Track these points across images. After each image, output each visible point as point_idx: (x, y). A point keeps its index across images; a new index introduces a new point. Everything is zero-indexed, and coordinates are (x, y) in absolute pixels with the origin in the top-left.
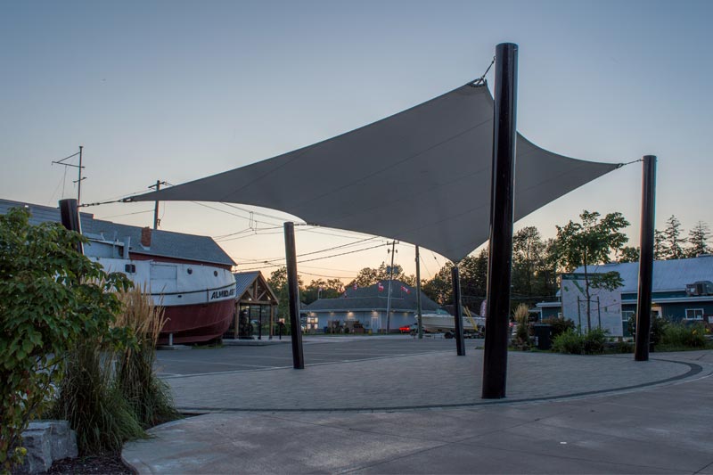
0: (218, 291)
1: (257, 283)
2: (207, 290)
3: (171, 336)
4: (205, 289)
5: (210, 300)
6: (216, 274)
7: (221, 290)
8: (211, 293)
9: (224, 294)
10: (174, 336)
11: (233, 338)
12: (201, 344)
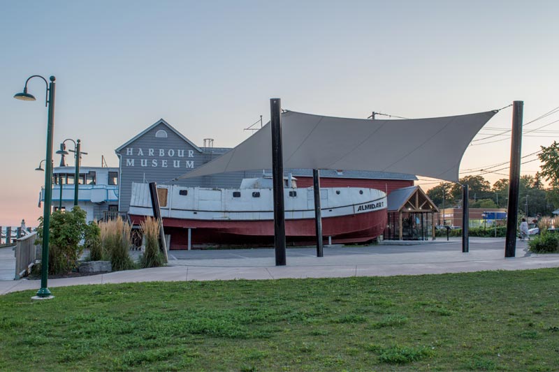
0: (364, 205)
1: (417, 195)
2: (353, 205)
3: (330, 238)
4: (351, 204)
5: (356, 212)
6: (361, 192)
7: (367, 204)
8: (357, 208)
9: (371, 207)
10: (332, 238)
11: (398, 239)
12: (360, 244)
